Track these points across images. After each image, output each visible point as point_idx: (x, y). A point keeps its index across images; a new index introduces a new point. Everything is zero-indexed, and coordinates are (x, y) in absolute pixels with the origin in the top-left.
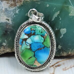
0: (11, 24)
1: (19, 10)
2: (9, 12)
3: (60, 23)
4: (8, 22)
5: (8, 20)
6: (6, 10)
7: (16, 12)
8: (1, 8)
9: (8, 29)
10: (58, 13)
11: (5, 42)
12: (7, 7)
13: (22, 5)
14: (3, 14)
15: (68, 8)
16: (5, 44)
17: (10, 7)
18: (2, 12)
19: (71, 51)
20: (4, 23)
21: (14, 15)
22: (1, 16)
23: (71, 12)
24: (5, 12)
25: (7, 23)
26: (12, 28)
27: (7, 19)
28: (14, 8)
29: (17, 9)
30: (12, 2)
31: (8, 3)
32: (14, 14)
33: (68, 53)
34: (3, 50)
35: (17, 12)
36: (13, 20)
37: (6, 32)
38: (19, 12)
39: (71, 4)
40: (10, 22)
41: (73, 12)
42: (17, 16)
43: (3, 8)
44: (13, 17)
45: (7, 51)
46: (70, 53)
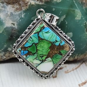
0: (17, 28)
1: (24, 14)
2: (15, 17)
3: (66, 27)
4: (14, 26)
5: (14, 24)
6: (12, 14)
7: (21, 16)
8: (6, 12)
9: (14, 33)
10: (64, 16)
11: (10, 47)
12: (12, 11)
13: (28, 9)
14: (8, 19)
15: (75, 12)
16: (11, 49)
17: (16, 11)
18: (7, 16)
19: (78, 56)
20: (9, 28)
21: (19, 20)
22: (7, 21)
23: (78, 16)
24: (10, 16)
25: (12, 27)
26: (17, 33)
27: (12, 24)
28: (20, 12)
29: (22, 13)
30: (18, 7)
31: (13, 7)
32: (19, 18)
33: (75, 58)
34: (8, 55)
35: (23, 16)
36: (19, 24)
37: (12, 36)
38: (25, 16)
39: (78, 8)
40: (16, 26)
41: (79, 15)
42: (22, 20)
43: (8, 12)
44: (19, 22)
45: (12, 56)
46: (76, 58)
